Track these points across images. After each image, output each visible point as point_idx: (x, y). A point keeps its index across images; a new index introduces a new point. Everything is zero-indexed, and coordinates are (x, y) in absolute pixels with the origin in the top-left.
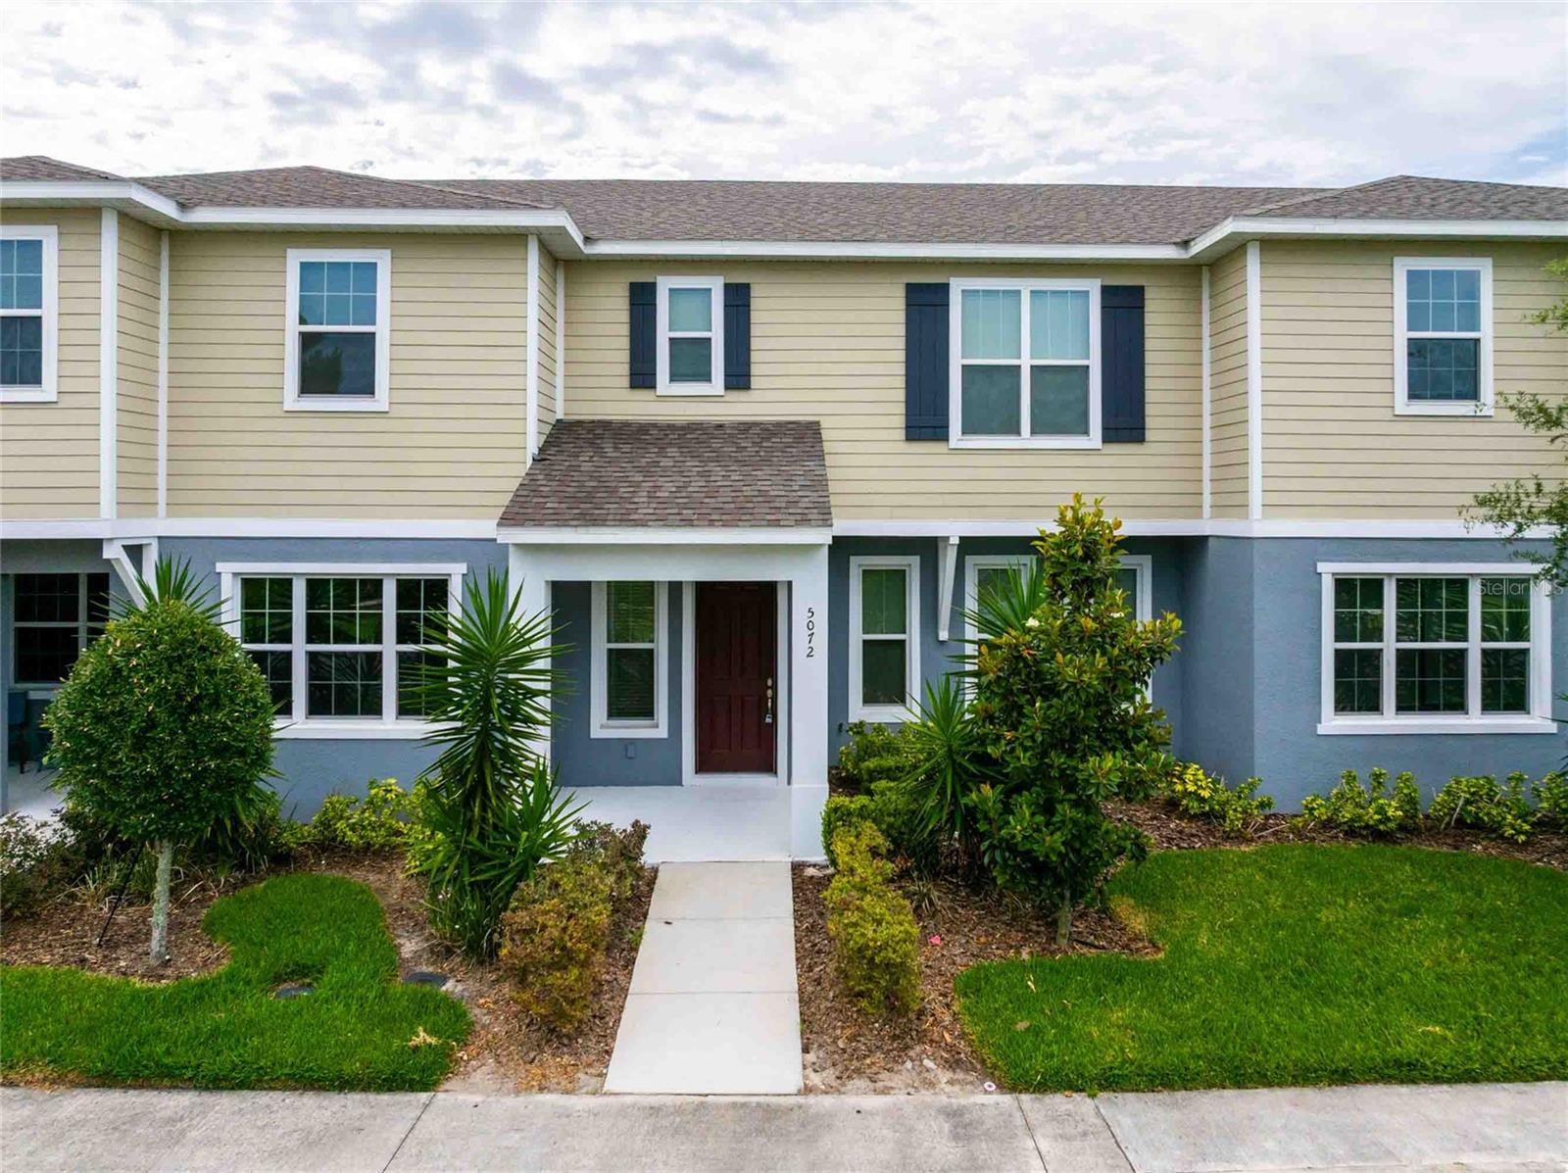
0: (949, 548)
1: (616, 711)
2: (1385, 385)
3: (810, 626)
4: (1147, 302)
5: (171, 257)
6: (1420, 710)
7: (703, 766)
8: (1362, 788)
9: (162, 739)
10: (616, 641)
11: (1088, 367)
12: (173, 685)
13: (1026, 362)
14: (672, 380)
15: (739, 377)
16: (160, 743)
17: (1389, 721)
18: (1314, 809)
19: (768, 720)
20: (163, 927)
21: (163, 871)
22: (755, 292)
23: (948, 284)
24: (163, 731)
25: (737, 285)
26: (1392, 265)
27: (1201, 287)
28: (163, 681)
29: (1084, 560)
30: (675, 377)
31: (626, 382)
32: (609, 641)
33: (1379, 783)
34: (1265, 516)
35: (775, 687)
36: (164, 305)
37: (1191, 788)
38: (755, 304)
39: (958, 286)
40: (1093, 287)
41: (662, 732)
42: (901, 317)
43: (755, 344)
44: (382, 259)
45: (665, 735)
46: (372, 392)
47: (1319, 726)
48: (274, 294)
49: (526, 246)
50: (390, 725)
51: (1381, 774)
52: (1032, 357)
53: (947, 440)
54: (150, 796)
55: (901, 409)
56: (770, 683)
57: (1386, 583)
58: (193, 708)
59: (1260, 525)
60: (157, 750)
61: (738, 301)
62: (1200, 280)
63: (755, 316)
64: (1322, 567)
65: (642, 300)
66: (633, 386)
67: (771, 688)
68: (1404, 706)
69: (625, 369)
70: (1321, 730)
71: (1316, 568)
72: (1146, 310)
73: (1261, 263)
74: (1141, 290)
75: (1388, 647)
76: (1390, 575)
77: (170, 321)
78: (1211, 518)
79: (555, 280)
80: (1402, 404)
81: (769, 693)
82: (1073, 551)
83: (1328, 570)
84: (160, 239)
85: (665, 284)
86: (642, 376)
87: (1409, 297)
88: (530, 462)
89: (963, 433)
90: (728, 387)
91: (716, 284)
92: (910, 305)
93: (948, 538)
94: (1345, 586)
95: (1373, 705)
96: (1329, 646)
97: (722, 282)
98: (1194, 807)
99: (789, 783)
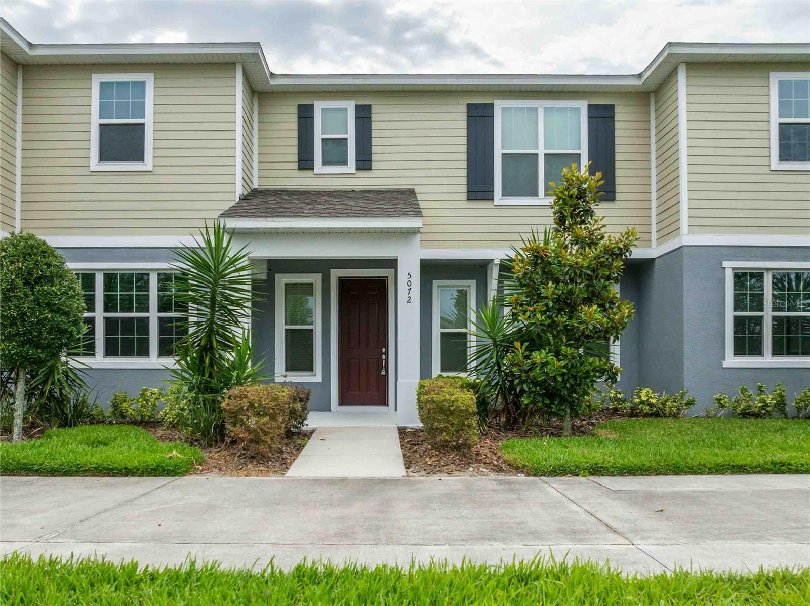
0: (494, 267)
1: (291, 366)
2: (764, 152)
3: (409, 284)
4: (616, 115)
5: (24, 80)
6: (786, 354)
7: (343, 401)
8: (751, 393)
9: (20, 296)
10: (291, 324)
11: (580, 154)
12: (26, 267)
13: (541, 151)
14: (323, 165)
15: (364, 162)
16: (18, 298)
17: (768, 360)
18: (721, 400)
19: (383, 373)
20: (20, 427)
21: (20, 392)
22: (374, 110)
23: (493, 104)
24: (20, 291)
25: (363, 106)
26: (769, 78)
27: (649, 105)
28: (20, 265)
29: (578, 198)
30: (325, 162)
31: (296, 165)
32: (286, 324)
33: (762, 391)
34: (690, 232)
35: (387, 354)
36: (19, 110)
37: (644, 398)
38: (374, 117)
39: (499, 105)
40: (583, 106)
41: (318, 378)
42: (464, 124)
43: (374, 142)
44: (149, 79)
45: (320, 380)
46: (143, 160)
47: (724, 362)
48: (85, 101)
49: (235, 69)
50: (154, 361)
51: (762, 386)
52: (545, 149)
53: (492, 200)
54: (12, 330)
55: (464, 181)
56: (384, 350)
57: (765, 275)
58: (38, 280)
59: (688, 238)
60: (16, 302)
61: (364, 116)
62: (649, 101)
63: (374, 125)
64: (725, 264)
65: (305, 116)
66: (300, 168)
67: (385, 354)
68: (776, 352)
69: (295, 158)
70: (725, 364)
71: (722, 265)
72: (616, 119)
73: (687, 77)
74: (613, 106)
75: (767, 314)
76: (768, 270)
77: (23, 119)
78: (657, 246)
79: (252, 103)
80: (775, 163)
81: (384, 356)
82: (571, 193)
83: (729, 265)
84: (17, 70)
85: (319, 106)
86: (305, 162)
87: (779, 97)
88: (237, 200)
89: (503, 196)
90: (358, 169)
91: (350, 106)
92: (469, 117)
93: (493, 260)
94: (740, 278)
95: (756, 350)
96: (730, 314)
97: (355, 104)
98: (646, 409)
99: (396, 410)
